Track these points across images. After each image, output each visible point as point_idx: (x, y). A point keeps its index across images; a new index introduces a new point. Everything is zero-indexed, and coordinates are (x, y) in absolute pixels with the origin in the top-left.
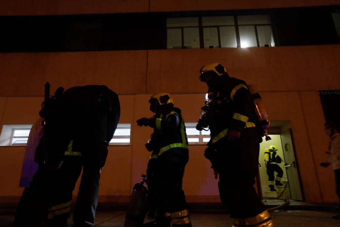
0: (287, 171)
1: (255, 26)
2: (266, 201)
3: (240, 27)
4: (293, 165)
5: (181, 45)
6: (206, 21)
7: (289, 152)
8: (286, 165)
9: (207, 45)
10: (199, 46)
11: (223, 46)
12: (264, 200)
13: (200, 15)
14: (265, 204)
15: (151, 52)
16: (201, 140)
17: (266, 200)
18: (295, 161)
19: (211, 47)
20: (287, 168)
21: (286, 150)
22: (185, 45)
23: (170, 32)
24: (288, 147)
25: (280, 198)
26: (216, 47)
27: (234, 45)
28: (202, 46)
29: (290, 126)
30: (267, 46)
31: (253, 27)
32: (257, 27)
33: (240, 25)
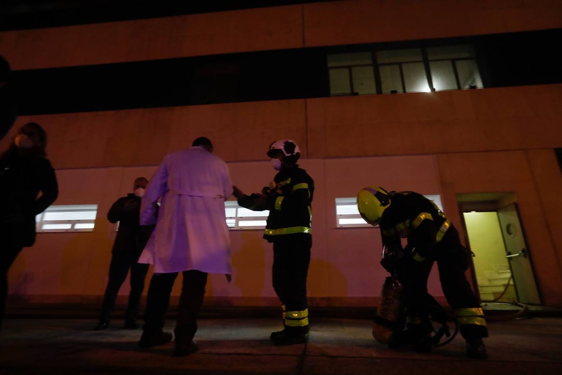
1: (453, 61)
2: (486, 305)
3: (431, 64)
4: (522, 254)
5: (349, 91)
6: (383, 57)
7: (513, 237)
8: (509, 254)
9: (387, 89)
10: (374, 92)
11: (408, 90)
12: (483, 304)
13: (372, 48)
15: (310, 101)
17: (489, 303)
18: (525, 248)
19: (394, 92)
20: (510, 259)
21: (509, 233)
22: (355, 91)
23: (333, 74)
24: (512, 229)
25: (499, 301)
26: (400, 91)
27: (425, 89)
28: (379, 90)
29: (515, 199)
30: (475, 87)
31: (449, 63)
32: (456, 62)
33: (431, 61)
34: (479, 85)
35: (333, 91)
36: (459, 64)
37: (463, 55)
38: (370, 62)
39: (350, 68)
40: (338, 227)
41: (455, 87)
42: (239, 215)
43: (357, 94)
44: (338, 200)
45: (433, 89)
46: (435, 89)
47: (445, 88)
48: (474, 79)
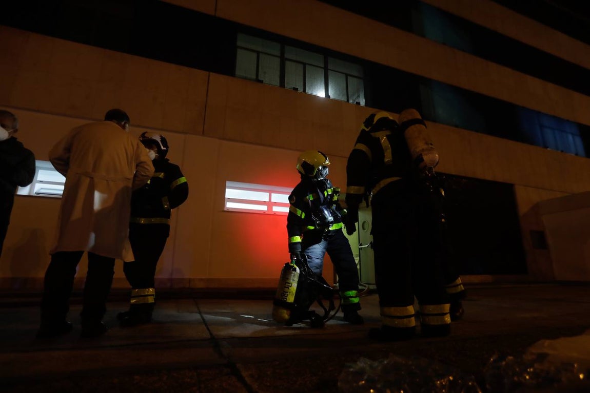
0: (361, 253)
1: (347, 75)
3: (330, 73)
5: (254, 77)
6: (290, 53)
7: (366, 231)
8: (361, 245)
9: (289, 84)
10: (278, 84)
11: (309, 91)
15: (213, 75)
16: (270, 207)
19: (295, 89)
20: (360, 249)
21: (364, 229)
22: (260, 79)
23: (241, 54)
24: (366, 226)
26: (301, 89)
27: (321, 93)
28: (282, 84)
30: (358, 103)
31: (344, 76)
32: (349, 77)
33: (330, 70)
34: (362, 102)
35: (238, 72)
36: (350, 79)
37: (355, 74)
38: (278, 53)
39: (258, 53)
40: (225, 210)
41: (344, 98)
43: (262, 82)
44: (228, 183)
45: (327, 96)
46: (330, 96)
47: (337, 98)
48: (359, 96)
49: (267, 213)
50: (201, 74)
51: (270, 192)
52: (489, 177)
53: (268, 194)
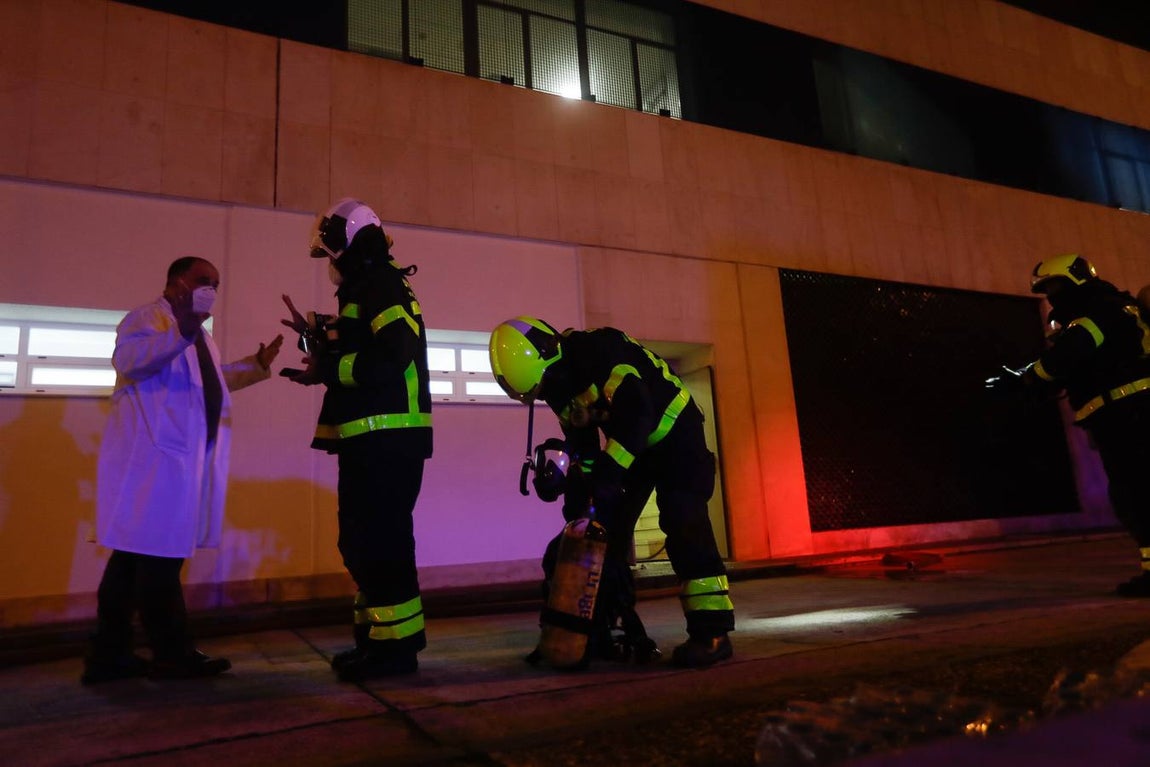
1: (634, 41)
2: (643, 568)
3: (590, 35)
5: (400, 51)
10: (460, 67)
11: (538, 84)
12: (638, 566)
14: (643, 574)
15: (287, 45)
16: (459, 385)
17: (645, 564)
19: (508, 81)
22: (414, 54)
25: (657, 558)
26: (520, 81)
27: (571, 90)
28: (472, 67)
29: (710, 361)
30: (665, 113)
32: (640, 48)
33: (592, 28)
34: (675, 107)
37: (656, 37)
41: (628, 101)
42: (33, 350)
43: (419, 63)
45: (588, 96)
46: (594, 96)
47: (612, 100)
48: (664, 92)
49: (451, 400)
50: (256, 44)
51: (458, 347)
52: (983, 286)
53: (451, 352)
